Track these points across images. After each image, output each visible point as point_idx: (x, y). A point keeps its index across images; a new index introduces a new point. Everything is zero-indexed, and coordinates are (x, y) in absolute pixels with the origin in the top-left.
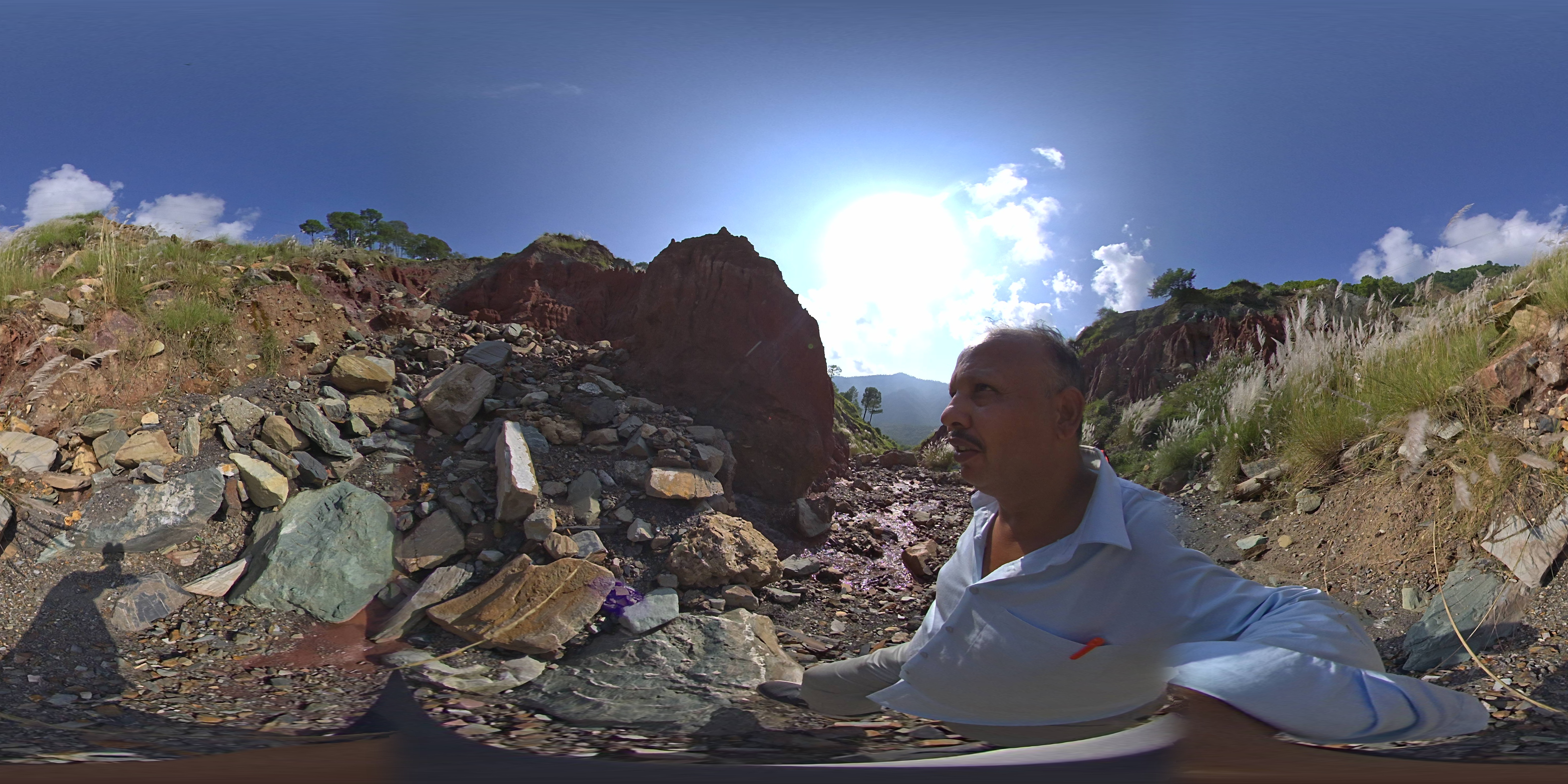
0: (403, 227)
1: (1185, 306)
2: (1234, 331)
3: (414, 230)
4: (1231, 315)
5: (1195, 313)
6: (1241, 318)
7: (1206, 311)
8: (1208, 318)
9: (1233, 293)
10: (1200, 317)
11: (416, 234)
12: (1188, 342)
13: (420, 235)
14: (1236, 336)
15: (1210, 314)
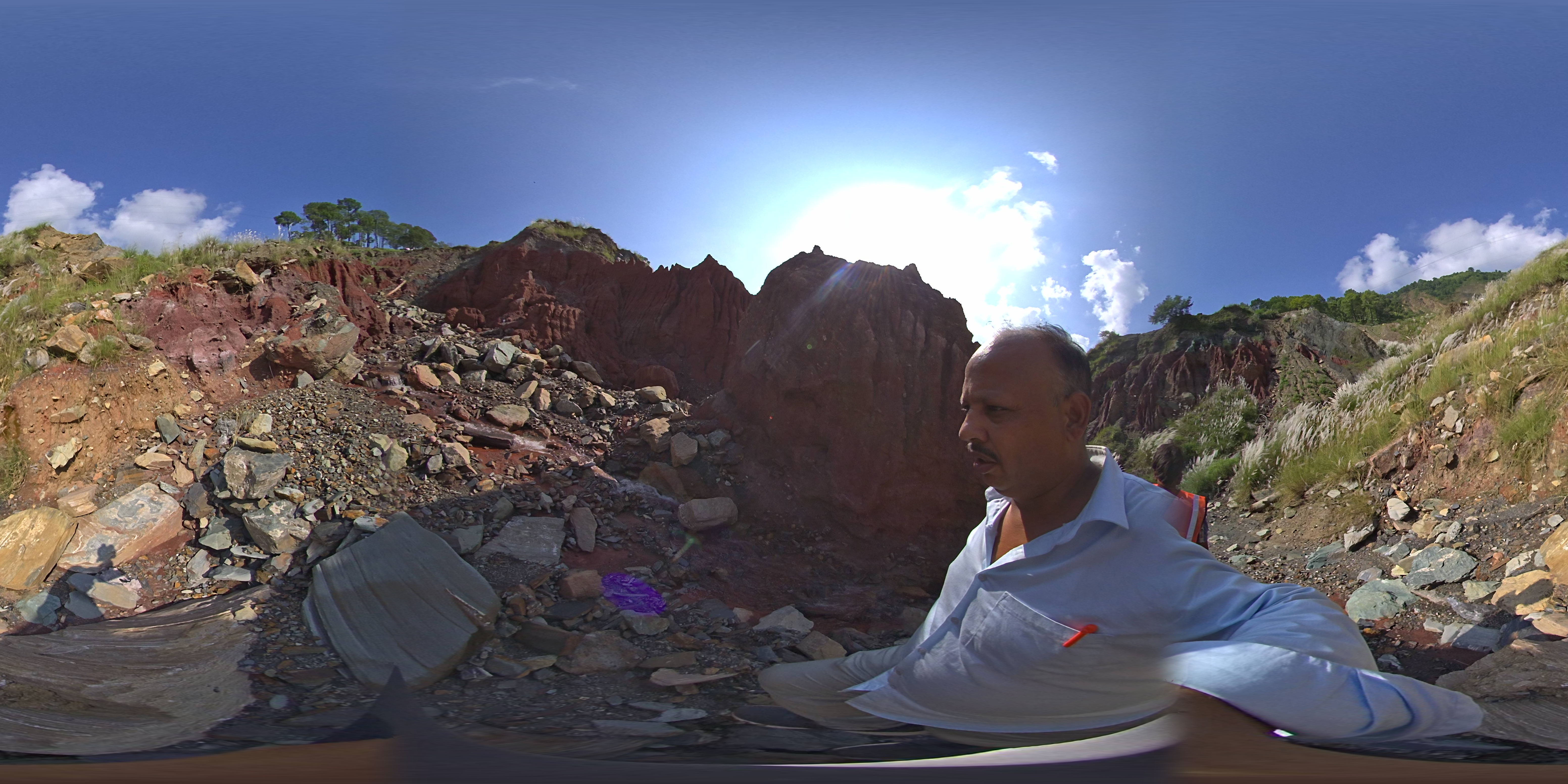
0: (383, 216)
1: (1183, 333)
2: (1229, 362)
3: (395, 219)
4: (1225, 344)
5: (1193, 342)
6: (1234, 346)
7: (1202, 339)
8: (1204, 346)
9: (1225, 318)
10: (1197, 346)
11: (398, 223)
12: (1188, 372)
13: (402, 224)
14: (1230, 367)
15: (1206, 342)
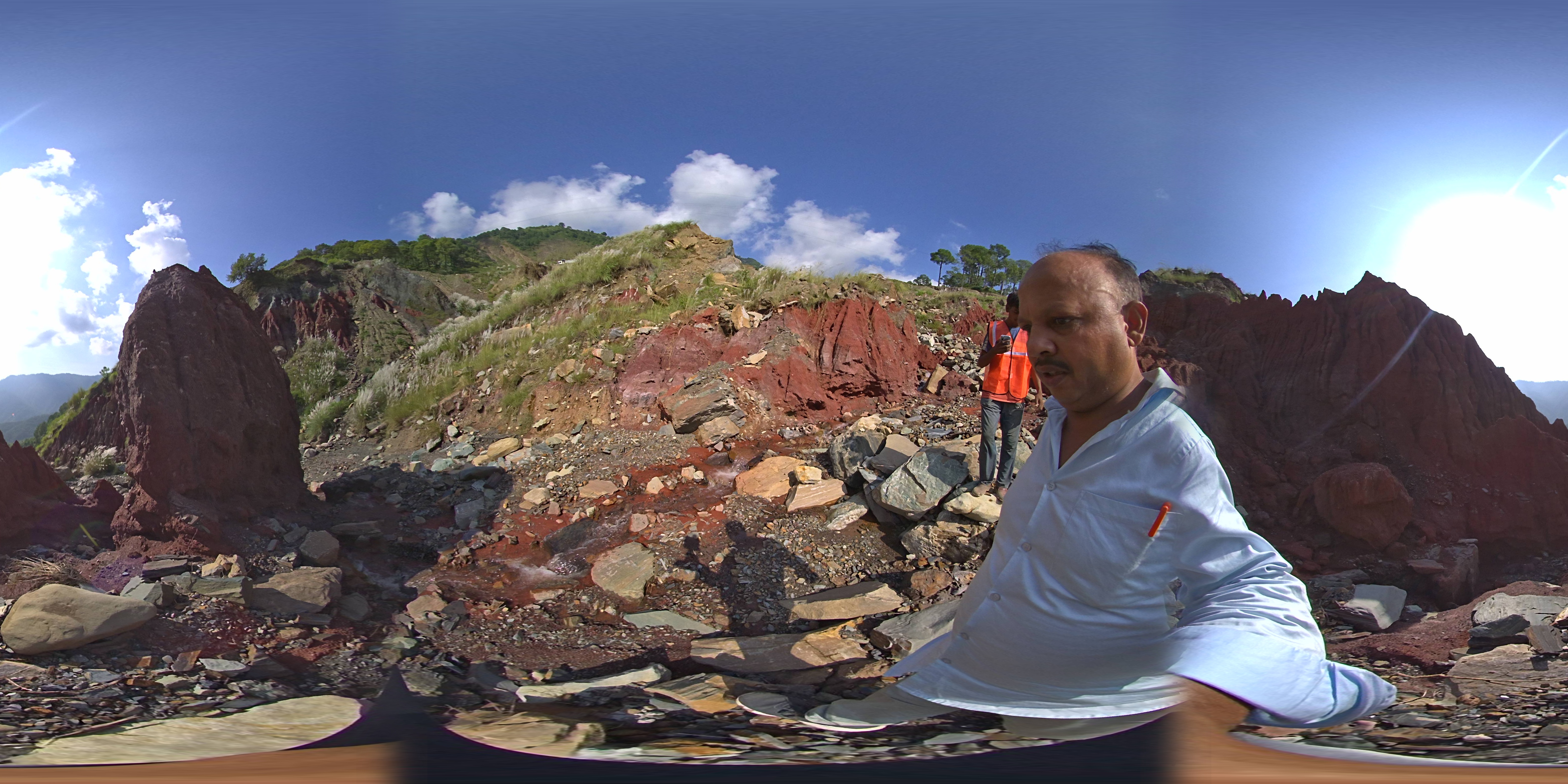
1: (261, 289)
2: (312, 316)
4: (304, 298)
5: (274, 298)
6: (313, 299)
7: (282, 295)
8: (285, 301)
9: (299, 269)
10: (278, 300)
12: (278, 328)
14: (314, 320)
15: (286, 297)
